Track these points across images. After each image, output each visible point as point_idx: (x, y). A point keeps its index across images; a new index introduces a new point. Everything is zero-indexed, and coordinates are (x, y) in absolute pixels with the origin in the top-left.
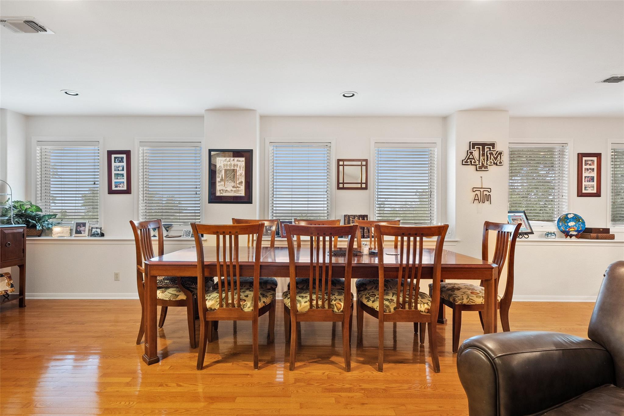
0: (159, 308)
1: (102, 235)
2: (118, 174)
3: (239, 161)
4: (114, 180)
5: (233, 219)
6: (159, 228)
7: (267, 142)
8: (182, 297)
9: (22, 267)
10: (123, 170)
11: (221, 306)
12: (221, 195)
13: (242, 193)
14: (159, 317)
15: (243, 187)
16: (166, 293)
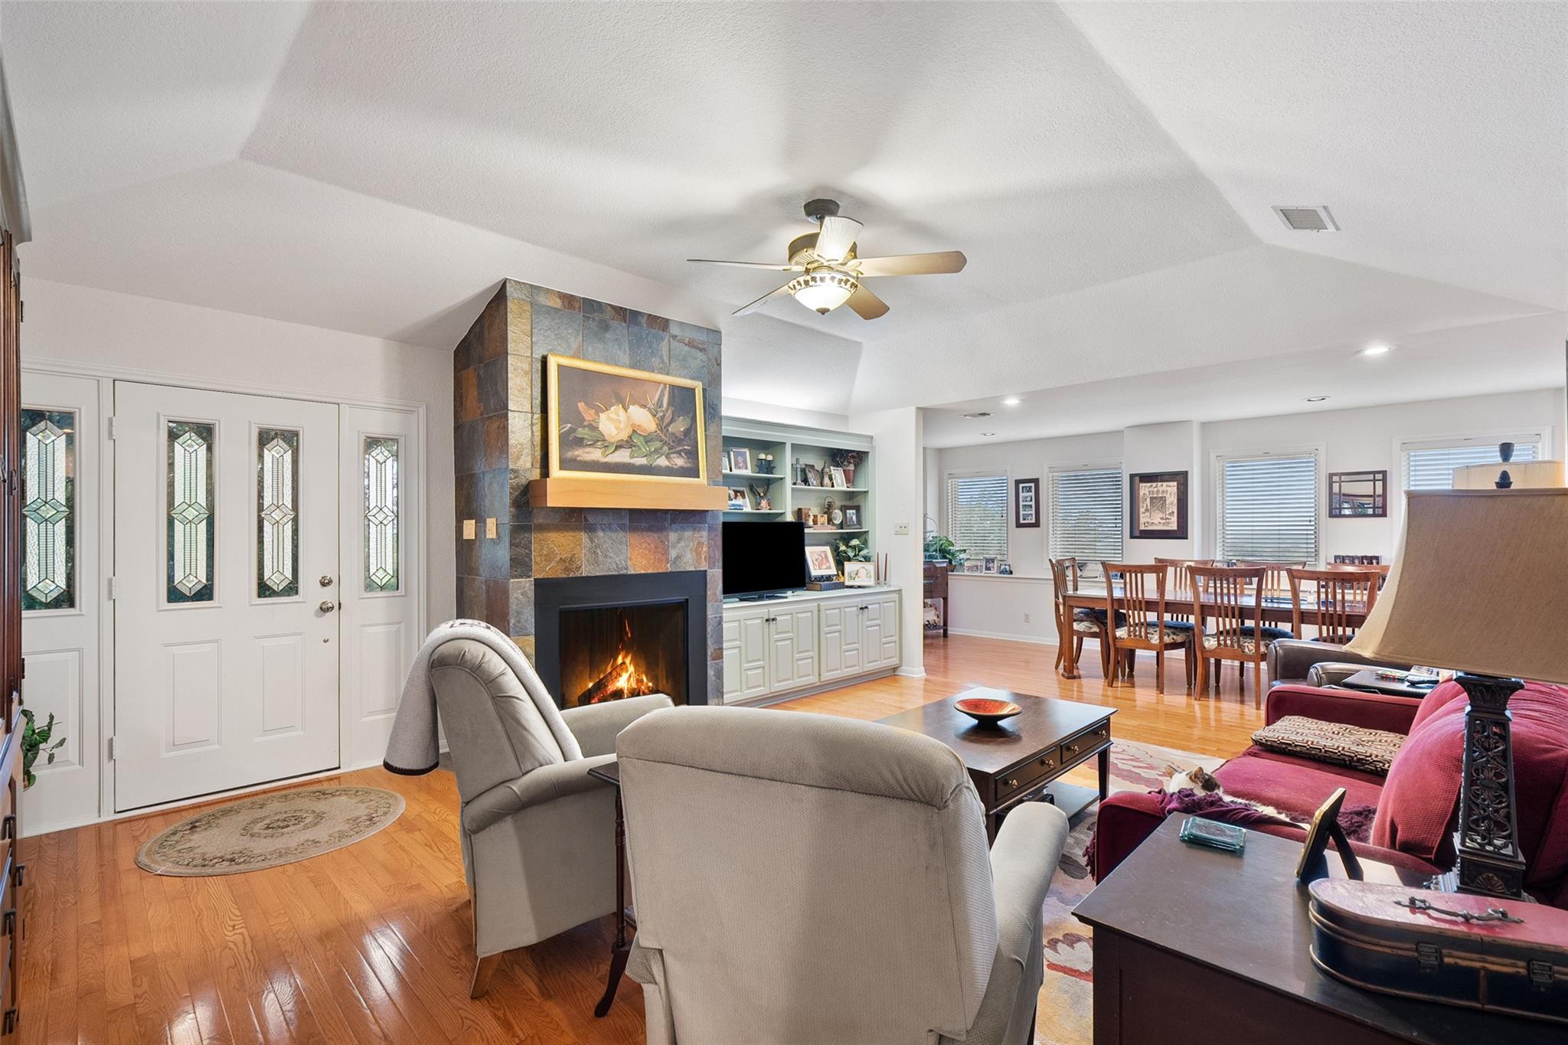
0: (1075, 638)
1: (1011, 573)
2: (1026, 505)
3: (1170, 486)
4: (1022, 512)
5: (1155, 559)
6: (1073, 566)
7: (1213, 456)
8: (1096, 629)
9: (945, 599)
10: (1031, 501)
11: (1130, 636)
12: (1146, 528)
13: (1174, 526)
14: (1075, 646)
15: (1174, 519)
16: (1081, 625)
